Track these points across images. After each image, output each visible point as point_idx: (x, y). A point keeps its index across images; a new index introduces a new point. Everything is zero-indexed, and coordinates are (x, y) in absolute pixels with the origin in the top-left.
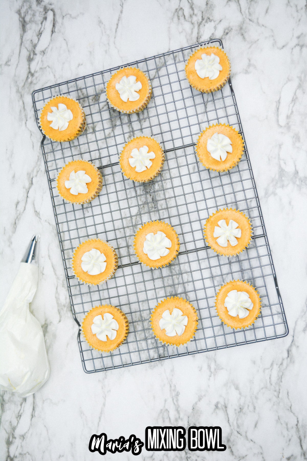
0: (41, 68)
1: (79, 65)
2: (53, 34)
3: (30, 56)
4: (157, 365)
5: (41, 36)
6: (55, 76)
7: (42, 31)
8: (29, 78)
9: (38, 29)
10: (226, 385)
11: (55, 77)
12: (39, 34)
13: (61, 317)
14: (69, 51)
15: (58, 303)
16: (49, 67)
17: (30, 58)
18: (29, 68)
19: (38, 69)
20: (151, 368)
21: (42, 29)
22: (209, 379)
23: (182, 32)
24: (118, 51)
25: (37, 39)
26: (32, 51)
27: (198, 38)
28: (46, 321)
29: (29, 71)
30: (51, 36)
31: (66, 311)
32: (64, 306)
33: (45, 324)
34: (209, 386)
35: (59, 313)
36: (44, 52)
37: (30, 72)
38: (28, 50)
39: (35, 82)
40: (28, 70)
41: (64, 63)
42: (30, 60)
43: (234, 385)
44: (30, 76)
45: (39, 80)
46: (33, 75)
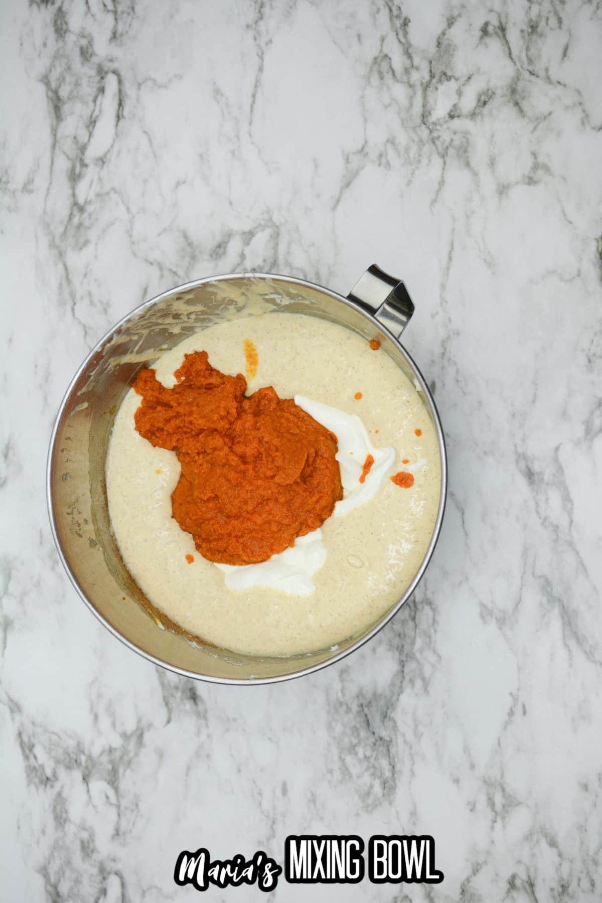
0: (98, 195)
1: (178, 184)
2: (120, 122)
3: (73, 168)
4: (380, 804)
5: (94, 126)
6: (128, 209)
7: (97, 117)
8: (74, 216)
9: (86, 113)
10: (528, 837)
11: (128, 213)
12: (91, 123)
13: (170, 711)
14: (155, 156)
15: (162, 684)
16: (115, 192)
17: (75, 174)
18: (74, 195)
19: (92, 196)
20: (367, 811)
21: (97, 113)
22: (492, 828)
23: (390, 105)
24: (259, 152)
25: (88, 134)
26: (78, 160)
27: (425, 115)
28: (139, 721)
29: (74, 201)
30: (117, 125)
31: (182, 700)
32: (177, 688)
33: (138, 728)
34: (493, 842)
35: (167, 704)
36: (102, 161)
37: (76, 204)
38: (69, 159)
39: (87, 223)
40: (72, 200)
41: (145, 182)
42: (74, 177)
43: (546, 837)
44: (76, 211)
45: (97, 219)
46: (82, 209)
